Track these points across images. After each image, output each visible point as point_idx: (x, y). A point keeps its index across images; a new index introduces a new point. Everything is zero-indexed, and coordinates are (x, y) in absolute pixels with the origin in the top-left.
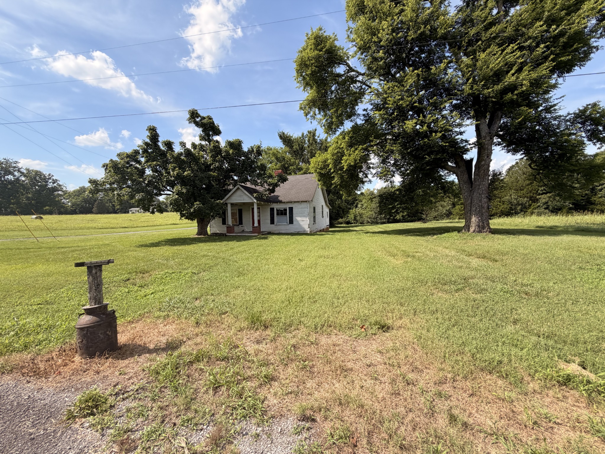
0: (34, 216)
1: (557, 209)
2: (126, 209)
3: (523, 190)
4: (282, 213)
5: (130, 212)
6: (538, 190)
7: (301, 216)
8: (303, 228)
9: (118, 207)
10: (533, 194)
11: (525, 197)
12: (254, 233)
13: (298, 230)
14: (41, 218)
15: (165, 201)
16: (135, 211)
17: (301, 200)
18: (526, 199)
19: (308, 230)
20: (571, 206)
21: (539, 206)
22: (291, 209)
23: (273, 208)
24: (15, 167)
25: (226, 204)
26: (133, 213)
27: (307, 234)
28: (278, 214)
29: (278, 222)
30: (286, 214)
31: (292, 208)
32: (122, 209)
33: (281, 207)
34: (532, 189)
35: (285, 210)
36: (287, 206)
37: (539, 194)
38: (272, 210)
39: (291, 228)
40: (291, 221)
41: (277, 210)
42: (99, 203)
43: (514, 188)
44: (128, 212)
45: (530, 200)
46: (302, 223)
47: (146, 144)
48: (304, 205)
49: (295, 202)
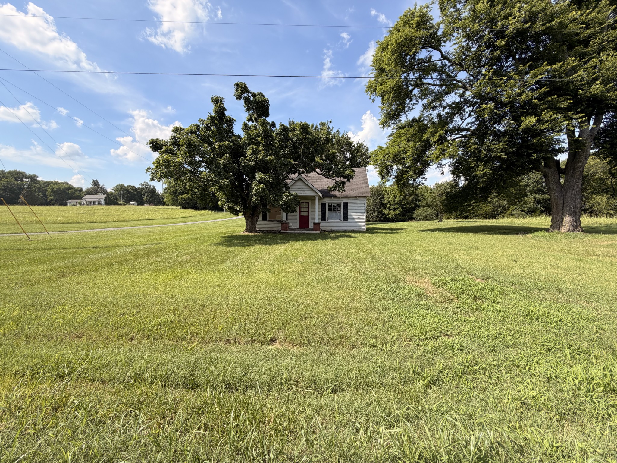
1: (530, 211)
2: (63, 200)
4: (334, 208)
5: (69, 204)
7: (356, 213)
8: (358, 225)
9: (52, 197)
12: (315, 230)
13: (353, 228)
15: (114, 192)
16: (75, 203)
17: (358, 195)
19: (364, 228)
20: (542, 209)
22: (346, 205)
23: (325, 203)
26: (74, 205)
27: (363, 232)
28: (329, 210)
29: (330, 218)
30: (339, 210)
31: (347, 203)
32: (57, 200)
33: (334, 202)
35: (339, 205)
36: (342, 202)
38: (324, 205)
39: (345, 226)
40: (345, 218)
41: (330, 206)
42: (27, 192)
44: (66, 204)
46: (357, 220)
48: (359, 201)
49: (351, 197)
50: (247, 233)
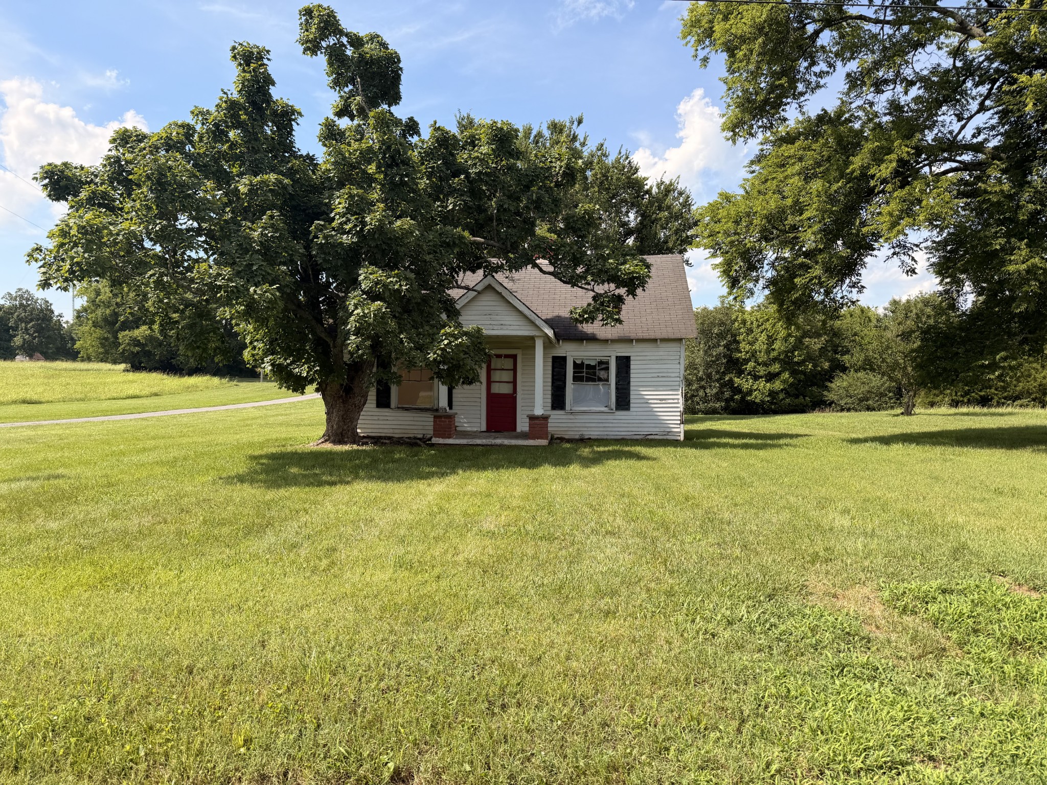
4: (592, 373)
7: (657, 387)
12: (533, 438)
13: (644, 431)
17: (658, 335)
19: (679, 430)
22: (624, 364)
23: (564, 359)
27: (675, 443)
28: (576, 379)
29: (578, 402)
30: (604, 378)
33: (589, 353)
35: (604, 365)
36: (612, 354)
38: (561, 363)
39: (622, 424)
40: (623, 402)
41: (579, 365)
46: (658, 408)
50: (329, 446)
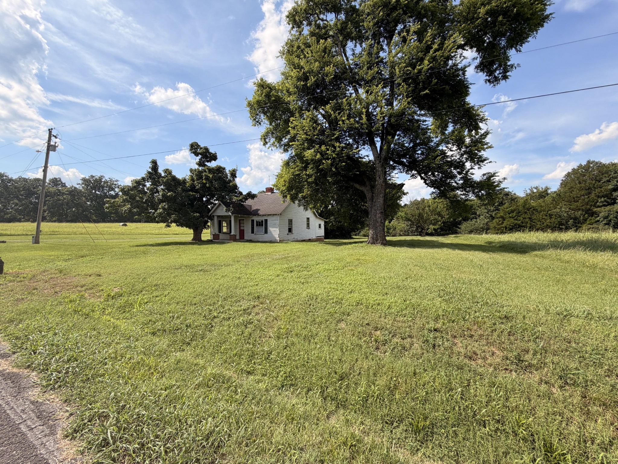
0: (122, 224)
3: (578, 201)
4: (260, 224)
6: (598, 201)
7: (273, 227)
8: (275, 237)
10: (591, 205)
11: (579, 210)
12: (231, 240)
13: (271, 239)
14: (126, 225)
17: (273, 213)
18: (580, 212)
19: (278, 239)
21: (598, 221)
24: (115, 185)
25: (213, 216)
27: (277, 242)
28: (257, 225)
29: (257, 231)
30: (262, 225)
31: (267, 220)
34: (589, 201)
35: (262, 221)
36: (263, 218)
37: (599, 207)
38: (253, 221)
39: (266, 237)
40: (266, 232)
41: (257, 222)
43: (566, 199)
45: (586, 213)
46: (274, 233)
47: (149, 173)
48: (275, 218)
49: (268, 215)
